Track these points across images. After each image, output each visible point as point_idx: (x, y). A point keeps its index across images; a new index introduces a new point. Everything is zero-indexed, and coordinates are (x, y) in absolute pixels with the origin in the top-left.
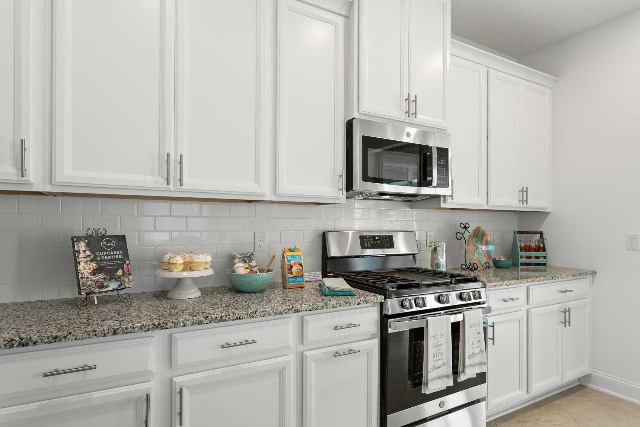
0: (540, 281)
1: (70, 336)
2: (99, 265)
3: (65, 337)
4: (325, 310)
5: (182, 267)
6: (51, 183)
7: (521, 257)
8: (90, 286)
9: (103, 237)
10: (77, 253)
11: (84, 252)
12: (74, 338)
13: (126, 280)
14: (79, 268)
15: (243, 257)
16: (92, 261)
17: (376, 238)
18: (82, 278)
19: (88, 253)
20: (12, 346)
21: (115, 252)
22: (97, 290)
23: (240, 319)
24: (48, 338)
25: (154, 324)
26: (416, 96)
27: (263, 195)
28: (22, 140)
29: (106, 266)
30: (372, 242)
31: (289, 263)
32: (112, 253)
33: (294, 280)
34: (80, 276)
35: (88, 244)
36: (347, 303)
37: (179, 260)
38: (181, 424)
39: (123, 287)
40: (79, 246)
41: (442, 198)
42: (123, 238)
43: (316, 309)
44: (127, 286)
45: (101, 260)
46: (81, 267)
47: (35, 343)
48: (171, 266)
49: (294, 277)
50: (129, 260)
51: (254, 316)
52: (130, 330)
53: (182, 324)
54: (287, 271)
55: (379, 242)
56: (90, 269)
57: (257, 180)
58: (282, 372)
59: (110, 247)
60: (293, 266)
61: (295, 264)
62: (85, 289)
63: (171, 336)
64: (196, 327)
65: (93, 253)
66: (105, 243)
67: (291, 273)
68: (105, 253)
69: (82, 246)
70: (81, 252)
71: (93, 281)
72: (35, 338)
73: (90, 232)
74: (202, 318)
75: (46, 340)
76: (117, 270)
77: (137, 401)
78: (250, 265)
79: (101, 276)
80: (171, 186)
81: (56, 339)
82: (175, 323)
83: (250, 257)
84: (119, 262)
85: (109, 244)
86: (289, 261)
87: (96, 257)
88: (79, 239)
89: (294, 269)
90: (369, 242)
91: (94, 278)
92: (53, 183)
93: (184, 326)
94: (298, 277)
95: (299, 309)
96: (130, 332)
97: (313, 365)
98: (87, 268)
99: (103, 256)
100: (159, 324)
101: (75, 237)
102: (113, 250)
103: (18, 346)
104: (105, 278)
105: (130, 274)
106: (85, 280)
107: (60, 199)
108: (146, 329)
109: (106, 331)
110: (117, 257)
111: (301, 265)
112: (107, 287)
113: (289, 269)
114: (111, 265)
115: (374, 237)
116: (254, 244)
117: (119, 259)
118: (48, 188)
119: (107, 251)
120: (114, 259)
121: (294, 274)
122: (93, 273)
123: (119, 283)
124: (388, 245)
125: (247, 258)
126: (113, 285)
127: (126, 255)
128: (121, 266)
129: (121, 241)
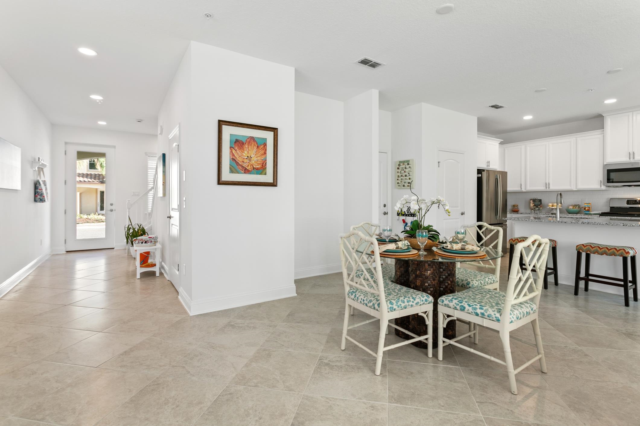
2: (534, 204)
9: (537, 200)
10: (530, 202)
14: (531, 205)
15: (573, 206)
17: (638, 201)
22: (534, 209)
27: (572, 189)
30: (634, 202)
31: (585, 207)
37: (551, 204)
42: (541, 200)
44: (540, 209)
49: (586, 211)
61: (587, 207)
62: (531, 209)
65: (534, 202)
69: (532, 201)
73: (534, 199)
74: (545, 214)
78: (575, 207)
79: (535, 207)
89: (586, 209)
90: (632, 203)
91: (533, 207)
99: (536, 203)
101: (530, 199)
105: (541, 207)
106: (531, 207)
107: (527, 193)
114: (537, 205)
115: (636, 200)
118: (525, 191)
121: (586, 210)
122: (533, 206)
126: (537, 209)
127: (541, 203)
128: (540, 205)
129: (540, 200)
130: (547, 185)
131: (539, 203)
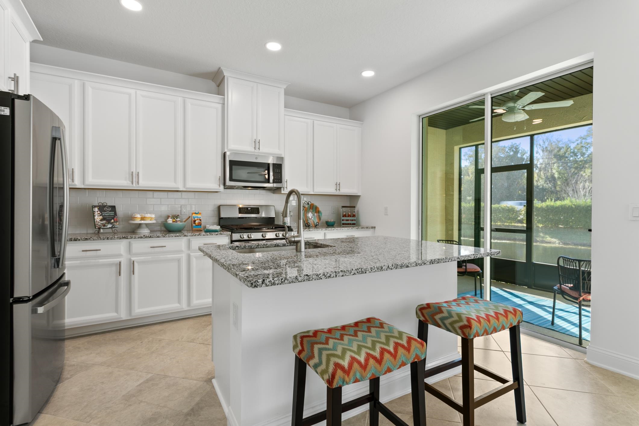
0: (332, 230)
1: (91, 239)
2: (103, 217)
3: (90, 239)
4: (200, 236)
5: (140, 219)
6: (84, 184)
7: (343, 220)
8: (100, 225)
9: (105, 206)
10: (94, 212)
11: (97, 212)
12: (92, 239)
13: (115, 224)
14: (95, 218)
15: (173, 217)
16: (100, 215)
17: (249, 209)
18: (96, 222)
19: (99, 212)
20: (71, 240)
21: (110, 213)
22: (102, 227)
23: (159, 237)
24: (84, 239)
25: (123, 237)
26: (259, 140)
27: (179, 188)
28: (73, 169)
29: (106, 218)
30: (246, 211)
31: (194, 219)
32: (109, 213)
33: (196, 227)
34: (96, 221)
35: (99, 209)
36: (211, 234)
37: (138, 216)
38: (133, 274)
39: (114, 227)
40: (95, 210)
41: (282, 189)
43: (195, 236)
44: (116, 227)
45: (104, 215)
46: (96, 217)
47: (79, 240)
48: (135, 219)
49: (196, 225)
50: (116, 216)
51: (165, 236)
52: (113, 238)
53: (134, 237)
54: (193, 223)
55: (250, 211)
56: (100, 218)
57: (175, 181)
58: (179, 260)
59: (108, 210)
60: (196, 221)
61: (197, 219)
62: (98, 226)
63: (130, 242)
64: (140, 239)
65: (101, 212)
66: (106, 209)
67: (195, 224)
68: (106, 213)
69: (96, 209)
70: (96, 212)
71: (101, 223)
72: (79, 238)
73: (100, 204)
74: (142, 236)
75: (83, 239)
76: (111, 220)
77: (116, 264)
78: (176, 220)
79: (104, 222)
80: (134, 185)
81: (86, 239)
82: (131, 237)
83: (177, 216)
84: (112, 217)
85: (108, 209)
86: (194, 218)
87: (102, 214)
88: (95, 207)
89: (197, 222)
90: (244, 211)
91: (101, 222)
92: (85, 185)
93: (135, 238)
94: (198, 225)
95: (187, 235)
96: (113, 239)
97: (194, 259)
98: (98, 218)
99: (105, 214)
100: (125, 237)
101: (94, 206)
102: (110, 212)
103: (74, 241)
104: (106, 223)
105: (117, 222)
106: (97, 223)
107: (87, 191)
108: (120, 238)
109: (104, 238)
110: (111, 214)
111: (201, 220)
112: (107, 226)
113: (194, 222)
114: (109, 218)
115: (247, 208)
116: (181, 211)
117: (112, 215)
118: (83, 187)
119: (107, 212)
120: (111, 215)
121: (197, 224)
122: (101, 220)
123: (112, 225)
124: (256, 212)
125: (175, 217)
126: (109, 226)
127: (115, 214)
128: (113, 218)
129: (113, 208)
130: (134, 176)
131: (112, 213)
